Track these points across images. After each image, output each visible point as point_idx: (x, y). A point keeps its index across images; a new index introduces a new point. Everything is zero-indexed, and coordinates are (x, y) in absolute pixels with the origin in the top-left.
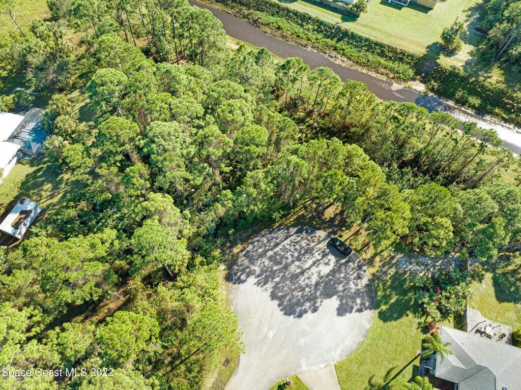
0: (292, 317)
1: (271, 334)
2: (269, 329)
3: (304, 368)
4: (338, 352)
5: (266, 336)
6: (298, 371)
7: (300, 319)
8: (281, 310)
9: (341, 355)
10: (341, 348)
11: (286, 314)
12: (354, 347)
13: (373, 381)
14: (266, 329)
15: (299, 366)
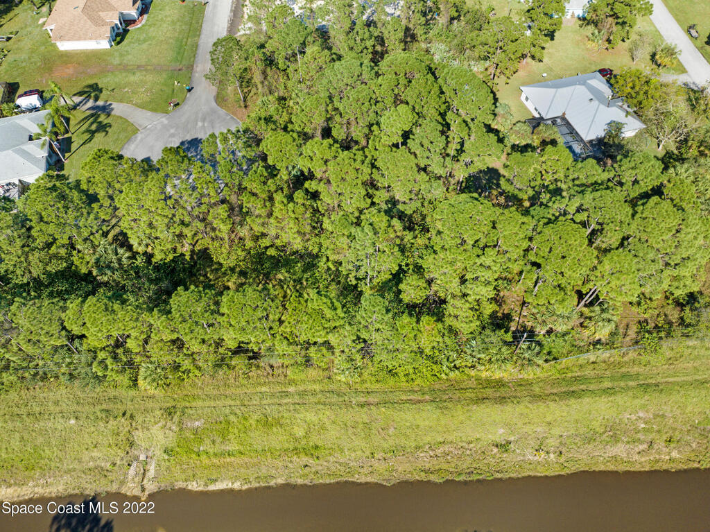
0: (190, 139)
1: (200, 124)
2: (203, 126)
3: (164, 119)
4: (139, 138)
5: (204, 120)
6: (168, 116)
7: (181, 141)
8: (201, 139)
9: (136, 138)
10: (138, 141)
11: (196, 139)
12: (126, 146)
13: (104, 133)
14: (206, 125)
15: (167, 119)
